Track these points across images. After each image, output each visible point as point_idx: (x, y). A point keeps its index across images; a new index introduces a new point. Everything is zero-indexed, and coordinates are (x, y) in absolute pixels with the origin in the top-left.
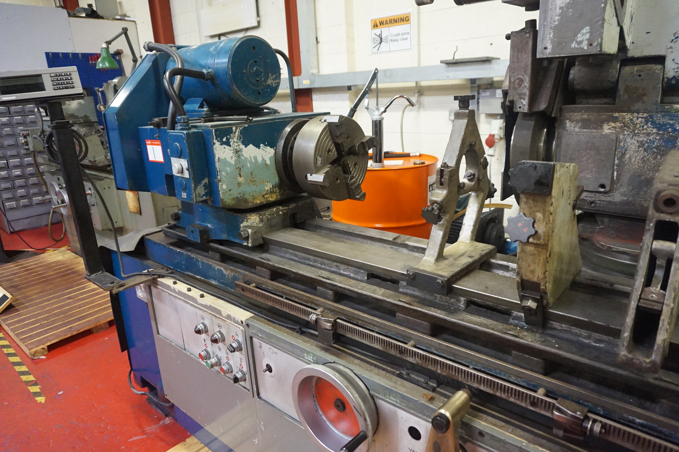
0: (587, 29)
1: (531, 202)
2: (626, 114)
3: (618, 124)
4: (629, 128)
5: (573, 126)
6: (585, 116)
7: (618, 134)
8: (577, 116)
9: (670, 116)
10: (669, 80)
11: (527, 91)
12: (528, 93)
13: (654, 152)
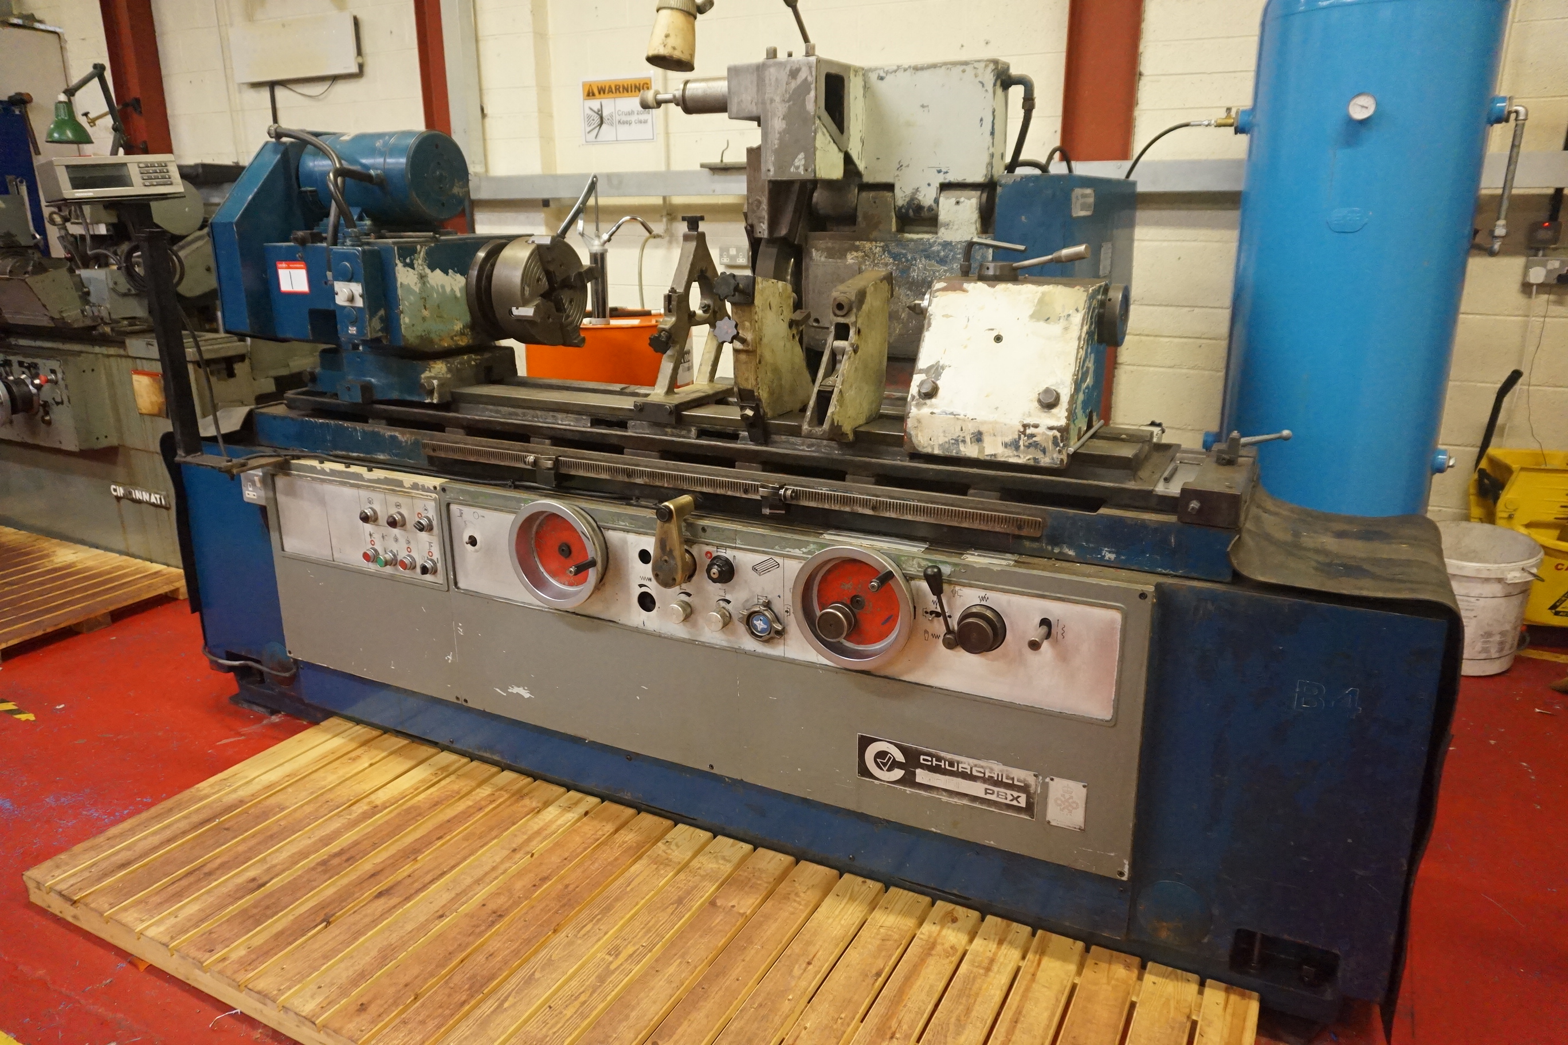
0: (802, 155)
1: (740, 312)
2: (865, 242)
3: (860, 254)
4: (870, 258)
5: (819, 255)
6: (830, 245)
7: (860, 263)
8: (821, 244)
9: (903, 245)
10: (901, 208)
11: (765, 214)
12: (766, 217)
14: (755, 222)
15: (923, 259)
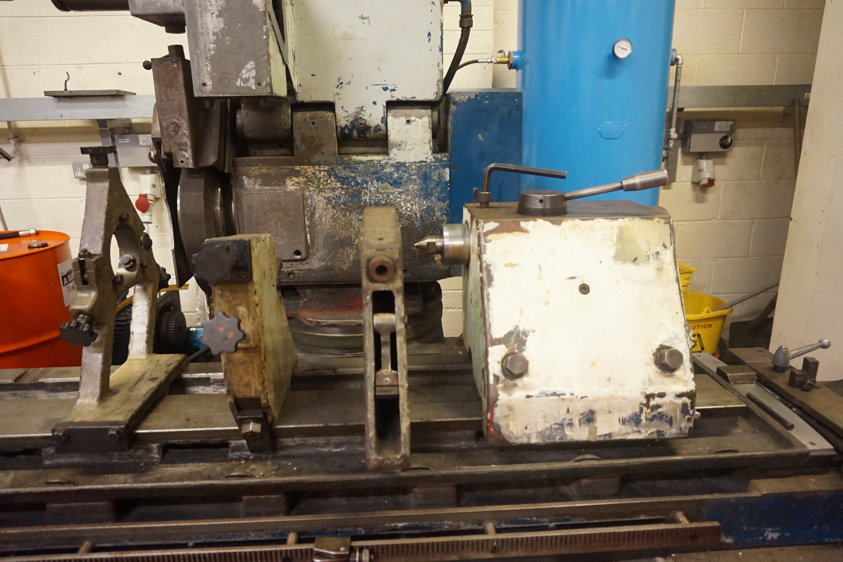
0: (251, 65)
1: (228, 293)
2: (307, 167)
3: (302, 179)
4: (313, 183)
5: (252, 183)
6: (264, 171)
7: (303, 190)
8: (255, 170)
9: (350, 168)
10: (343, 129)
11: (187, 140)
12: (189, 143)
13: (342, 209)
14: (174, 150)
15: (375, 182)
